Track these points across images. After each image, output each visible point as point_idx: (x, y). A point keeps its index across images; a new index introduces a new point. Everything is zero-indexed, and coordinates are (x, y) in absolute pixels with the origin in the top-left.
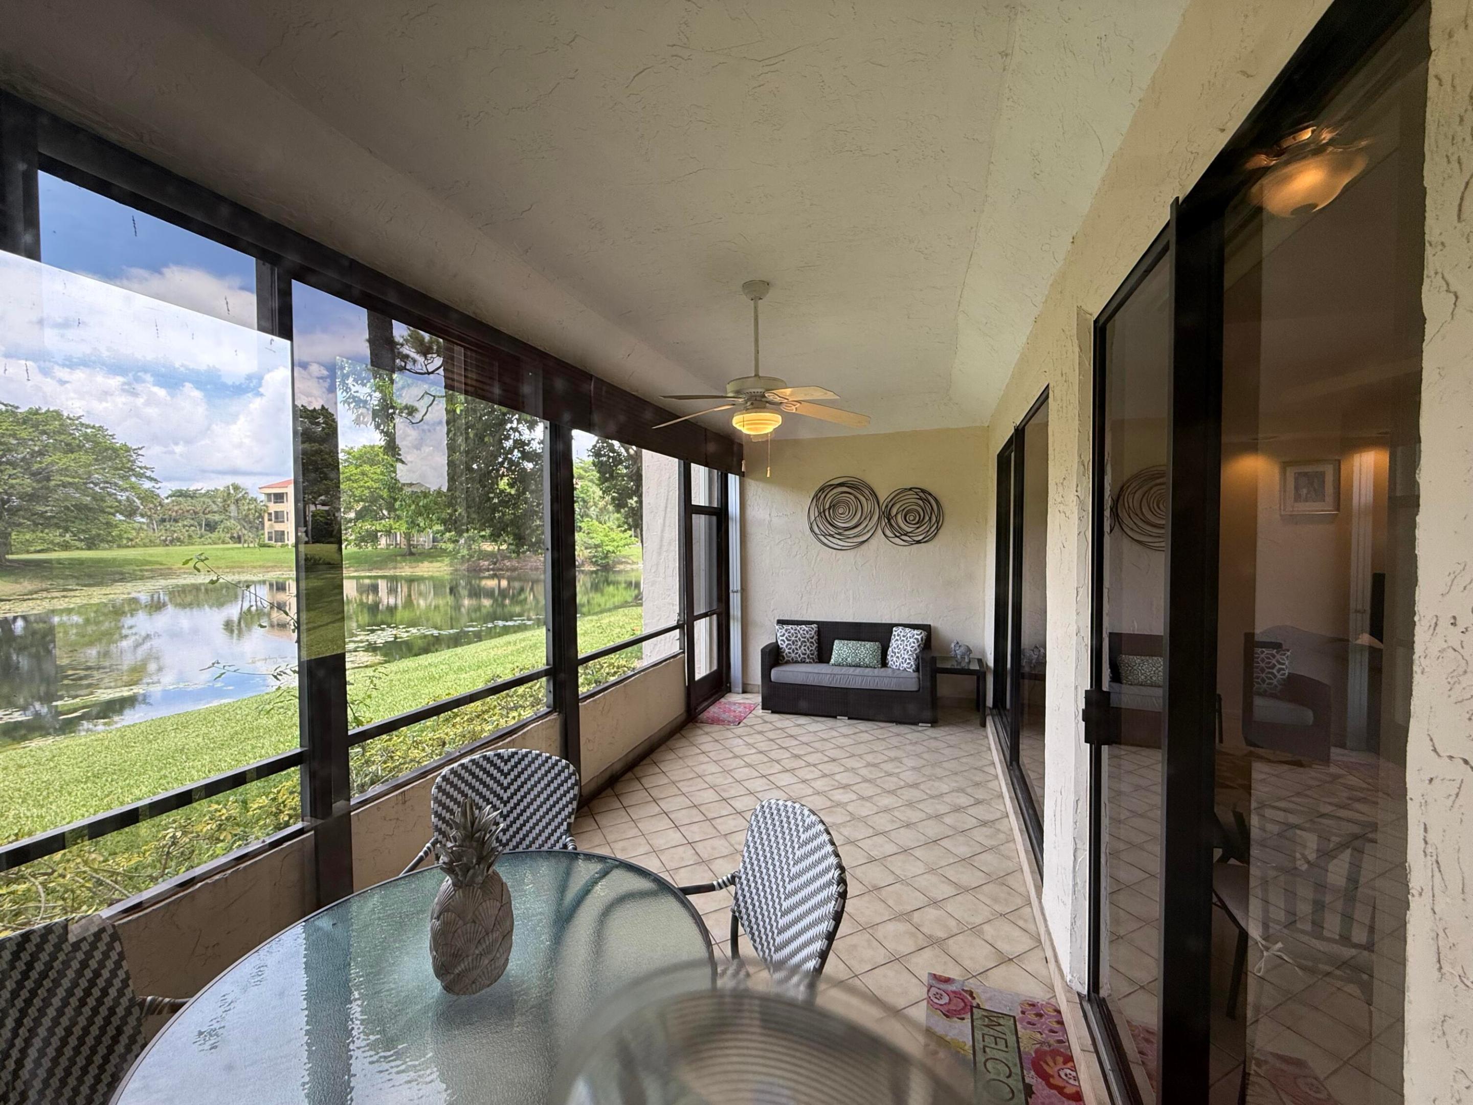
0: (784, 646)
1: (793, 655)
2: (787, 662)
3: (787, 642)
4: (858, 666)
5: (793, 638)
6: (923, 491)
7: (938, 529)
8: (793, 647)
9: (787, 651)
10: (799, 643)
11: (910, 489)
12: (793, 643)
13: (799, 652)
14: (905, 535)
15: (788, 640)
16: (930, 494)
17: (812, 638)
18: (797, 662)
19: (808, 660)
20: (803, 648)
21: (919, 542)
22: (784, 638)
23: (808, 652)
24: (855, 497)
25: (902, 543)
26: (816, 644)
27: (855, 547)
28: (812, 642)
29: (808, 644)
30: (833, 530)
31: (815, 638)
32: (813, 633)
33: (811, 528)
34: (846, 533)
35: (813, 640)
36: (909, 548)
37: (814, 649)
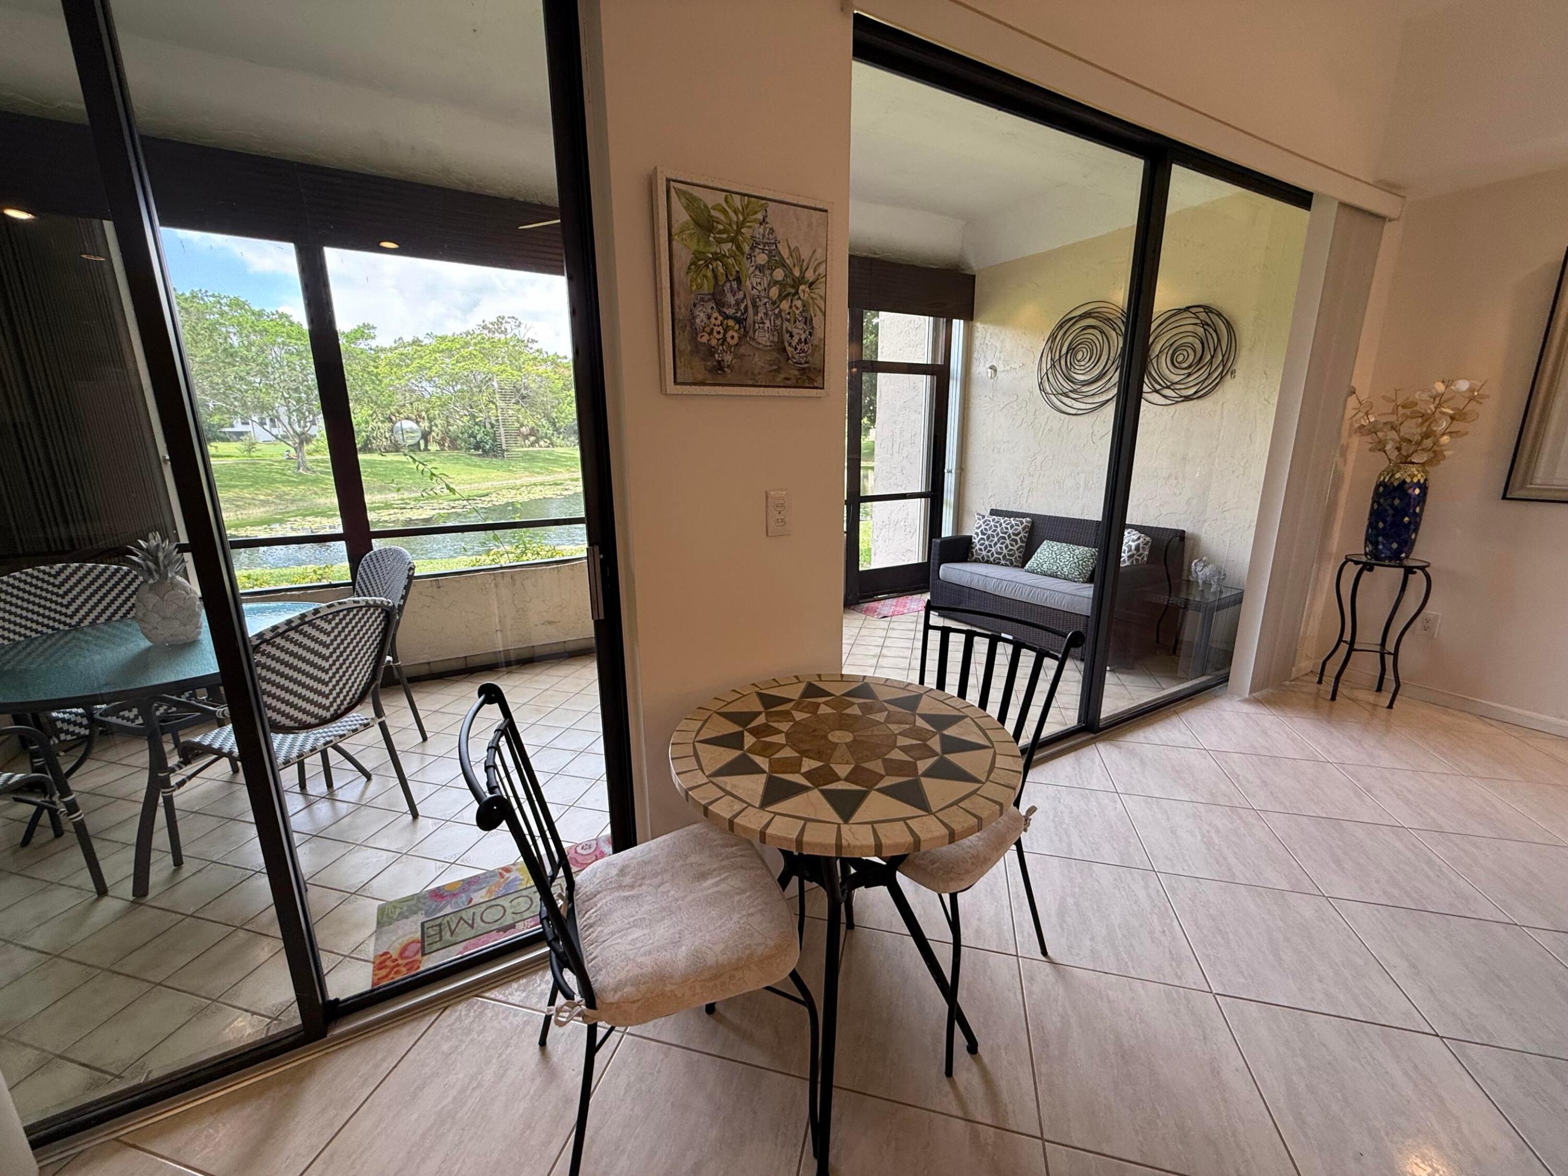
0: (976, 541)
1: (984, 553)
2: (976, 561)
3: (980, 536)
4: (1054, 575)
5: (990, 532)
6: (1208, 309)
7: (1222, 377)
8: (987, 543)
9: (978, 546)
10: (996, 539)
11: (1188, 309)
12: (988, 538)
13: (993, 550)
14: (1168, 387)
15: (983, 534)
16: (1219, 315)
17: (1017, 535)
18: (988, 562)
19: (1003, 562)
20: (999, 545)
21: (1187, 398)
22: (979, 531)
23: (1005, 551)
24: (1102, 332)
25: (1163, 401)
26: (1020, 543)
27: (1094, 409)
28: (1014, 540)
29: (1008, 542)
30: (1067, 386)
31: (1022, 534)
32: (1020, 528)
33: (1040, 384)
34: (1085, 389)
35: (1018, 538)
36: (1173, 408)
37: (1015, 548)
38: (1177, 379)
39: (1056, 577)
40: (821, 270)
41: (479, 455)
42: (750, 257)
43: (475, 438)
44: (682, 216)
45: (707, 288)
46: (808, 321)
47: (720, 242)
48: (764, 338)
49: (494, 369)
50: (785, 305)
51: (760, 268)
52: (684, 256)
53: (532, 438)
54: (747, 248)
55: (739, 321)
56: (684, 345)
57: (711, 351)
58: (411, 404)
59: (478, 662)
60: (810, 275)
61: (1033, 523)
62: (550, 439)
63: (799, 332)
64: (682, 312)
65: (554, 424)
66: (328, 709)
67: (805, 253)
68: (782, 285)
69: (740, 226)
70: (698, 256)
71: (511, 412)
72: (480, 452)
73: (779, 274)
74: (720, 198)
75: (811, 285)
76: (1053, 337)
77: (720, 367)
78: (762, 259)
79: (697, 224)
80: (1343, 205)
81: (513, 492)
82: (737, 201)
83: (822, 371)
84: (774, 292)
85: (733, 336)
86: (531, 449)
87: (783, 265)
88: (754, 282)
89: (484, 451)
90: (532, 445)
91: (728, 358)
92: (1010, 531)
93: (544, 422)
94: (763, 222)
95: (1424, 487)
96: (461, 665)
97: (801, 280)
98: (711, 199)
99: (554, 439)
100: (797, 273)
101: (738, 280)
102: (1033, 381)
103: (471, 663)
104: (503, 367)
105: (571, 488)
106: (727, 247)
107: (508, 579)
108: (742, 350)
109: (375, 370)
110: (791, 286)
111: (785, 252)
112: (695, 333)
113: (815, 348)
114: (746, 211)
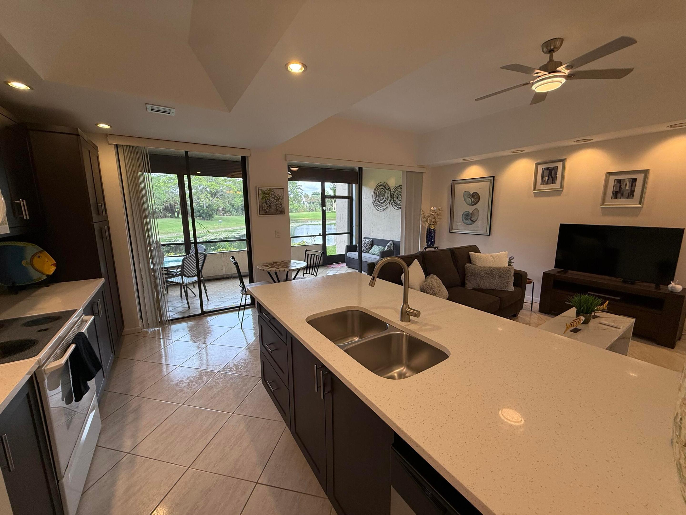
5: (364, 244)
11: (399, 186)
13: (364, 249)
19: (365, 252)
21: (401, 208)
24: (384, 190)
25: (397, 208)
26: (369, 246)
27: (384, 210)
28: (368, 246)
29: (366, 246)
30: (378, 203)
31: (370, 244)
32: (369, 242)
33: (373, 203)
34: (382, 204)
35: (368, 245)
36: (399, 210)
37: (368, 248)
38: (399, 203)
39: (375, 255)
40: (283, 197)
41: (201, 219)
42: (271, 196)
43: (199, 212)
44: (260, 192)
45: (264, 201)
46: (281, 204)
47: (266, 195)
48: (274, 207)
49: (208, 184)
50: (277, 202)
51: (273, 198)
52: (261, 197)
53: (223, 212)
54: (270, 195)
55: (269, 205)
56: (261, 209)
57: (265, 210)
58: (172, 198)
59: (216, 277)
60: (281, 198)
61: (373, 241)
62: (231, 212)
63: (280, 206)
64: (261, 205)
65: (233, 206)
66: (194, 274)
67: (280, 195)
68: (276, 200)
69: (269, 192)
70: (263, 197)
71: (215, 201)
72: (201, 218)
73: (276, 198)
74: (266, 189)
75: (281, 199)
76: (375, 190)
77: (267, 212)
78: (273, 196)
79: (263, 193)
80: (407, 172)
81: (215, 234)
82: (269, 189)
83: (284, 212)
84: (275, 201)
85: (269, 208)
86: (223, 217)
87: (276, 197)
88: (272, 200)
89: (203, 217)
90: (223, 215)
91: (268, 211)
92: (367, 243)
93: (229, 205)
94: (273, 191)
95: (434, 230)
96: (212, 278)
97: (280, 199)
98: (264, 190)
99: (233, 212)
100: (279, 198)
101: (269, 200)
102: (371, 202)
103: (214, 278)
104: (212, 183)
105: (240, 233)
106: (267, 196)
107: (225, 255)
108: (270, 209)
109: (158, 185)
110: (278, 200)
111: (277, 195)
112: (262, 207)
113: (282, 208)
114: (270, 190)
